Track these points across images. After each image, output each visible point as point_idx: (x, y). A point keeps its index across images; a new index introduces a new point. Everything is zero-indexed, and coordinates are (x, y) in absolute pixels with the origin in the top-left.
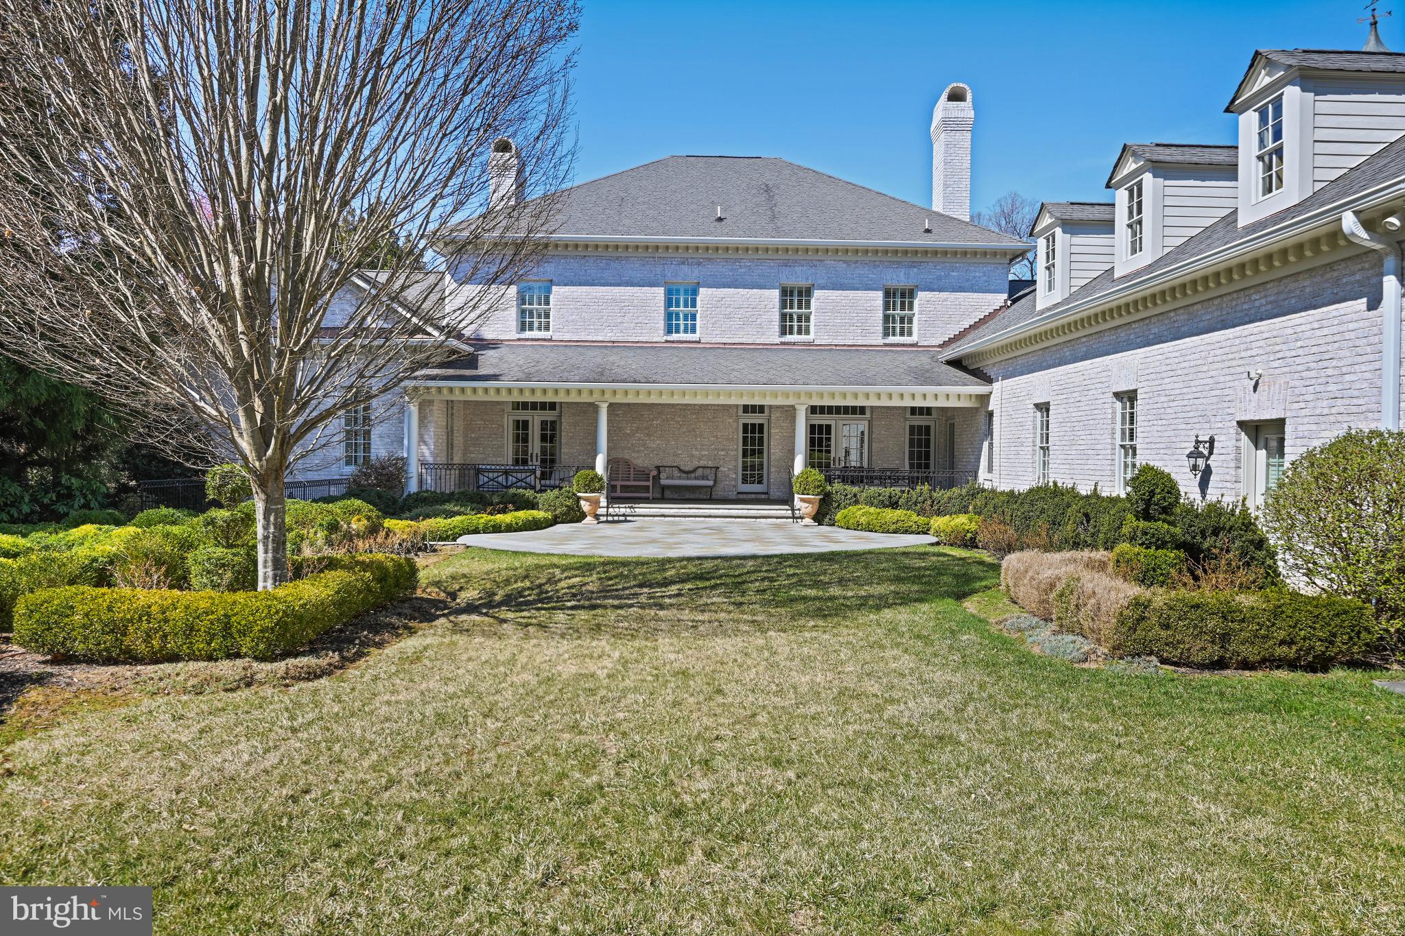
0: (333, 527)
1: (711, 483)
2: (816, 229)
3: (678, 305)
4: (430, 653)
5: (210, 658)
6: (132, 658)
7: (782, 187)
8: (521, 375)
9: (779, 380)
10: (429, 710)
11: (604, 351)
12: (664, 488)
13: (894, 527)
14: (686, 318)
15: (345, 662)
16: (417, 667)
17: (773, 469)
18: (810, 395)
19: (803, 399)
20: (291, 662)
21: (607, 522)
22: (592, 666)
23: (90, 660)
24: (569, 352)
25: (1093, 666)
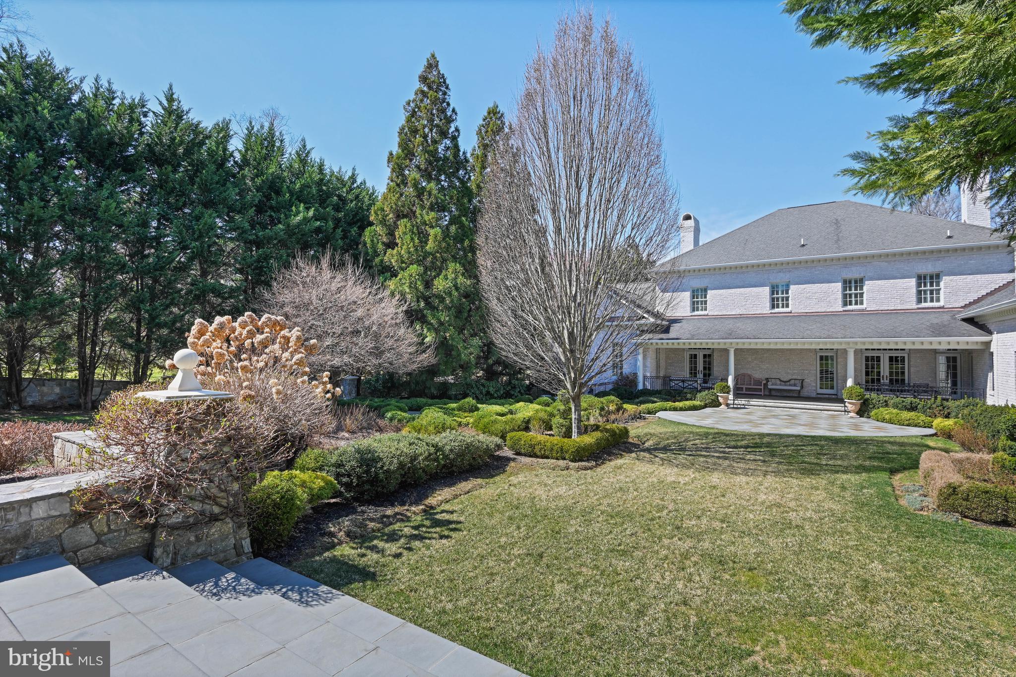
0: (602, 409)
1: (799, 388)
2: (866, 244)
3: (777, 294)
4: (624, 466)
5: (557, 459)
6: (537, 456)
7: (847, 219)
8: (689, 336)
9: (835, 336)
10: (617, 486)
11: (735, 320)
12: (771, 390)
13: (907, 422)
14: (783, 300)
15: (597, 465)
16: (619, 471)
17: (839, 381)
18: (856, 343)
19: (851, 345)
20: (580, 463)
21: (733, 408)
22: (680, 479)
23: (525, 455)
24: (716, 322)
25: (925, 513)
